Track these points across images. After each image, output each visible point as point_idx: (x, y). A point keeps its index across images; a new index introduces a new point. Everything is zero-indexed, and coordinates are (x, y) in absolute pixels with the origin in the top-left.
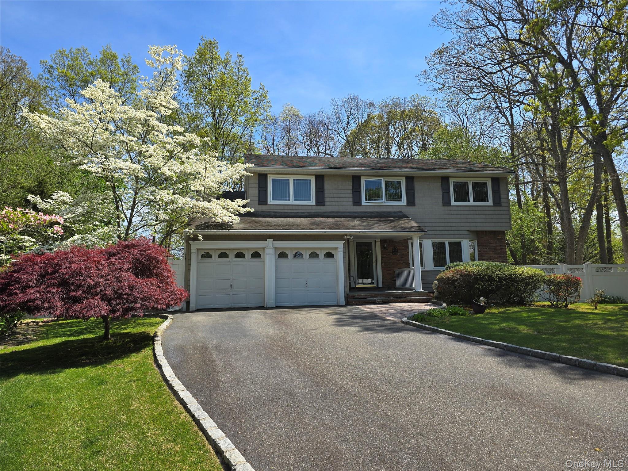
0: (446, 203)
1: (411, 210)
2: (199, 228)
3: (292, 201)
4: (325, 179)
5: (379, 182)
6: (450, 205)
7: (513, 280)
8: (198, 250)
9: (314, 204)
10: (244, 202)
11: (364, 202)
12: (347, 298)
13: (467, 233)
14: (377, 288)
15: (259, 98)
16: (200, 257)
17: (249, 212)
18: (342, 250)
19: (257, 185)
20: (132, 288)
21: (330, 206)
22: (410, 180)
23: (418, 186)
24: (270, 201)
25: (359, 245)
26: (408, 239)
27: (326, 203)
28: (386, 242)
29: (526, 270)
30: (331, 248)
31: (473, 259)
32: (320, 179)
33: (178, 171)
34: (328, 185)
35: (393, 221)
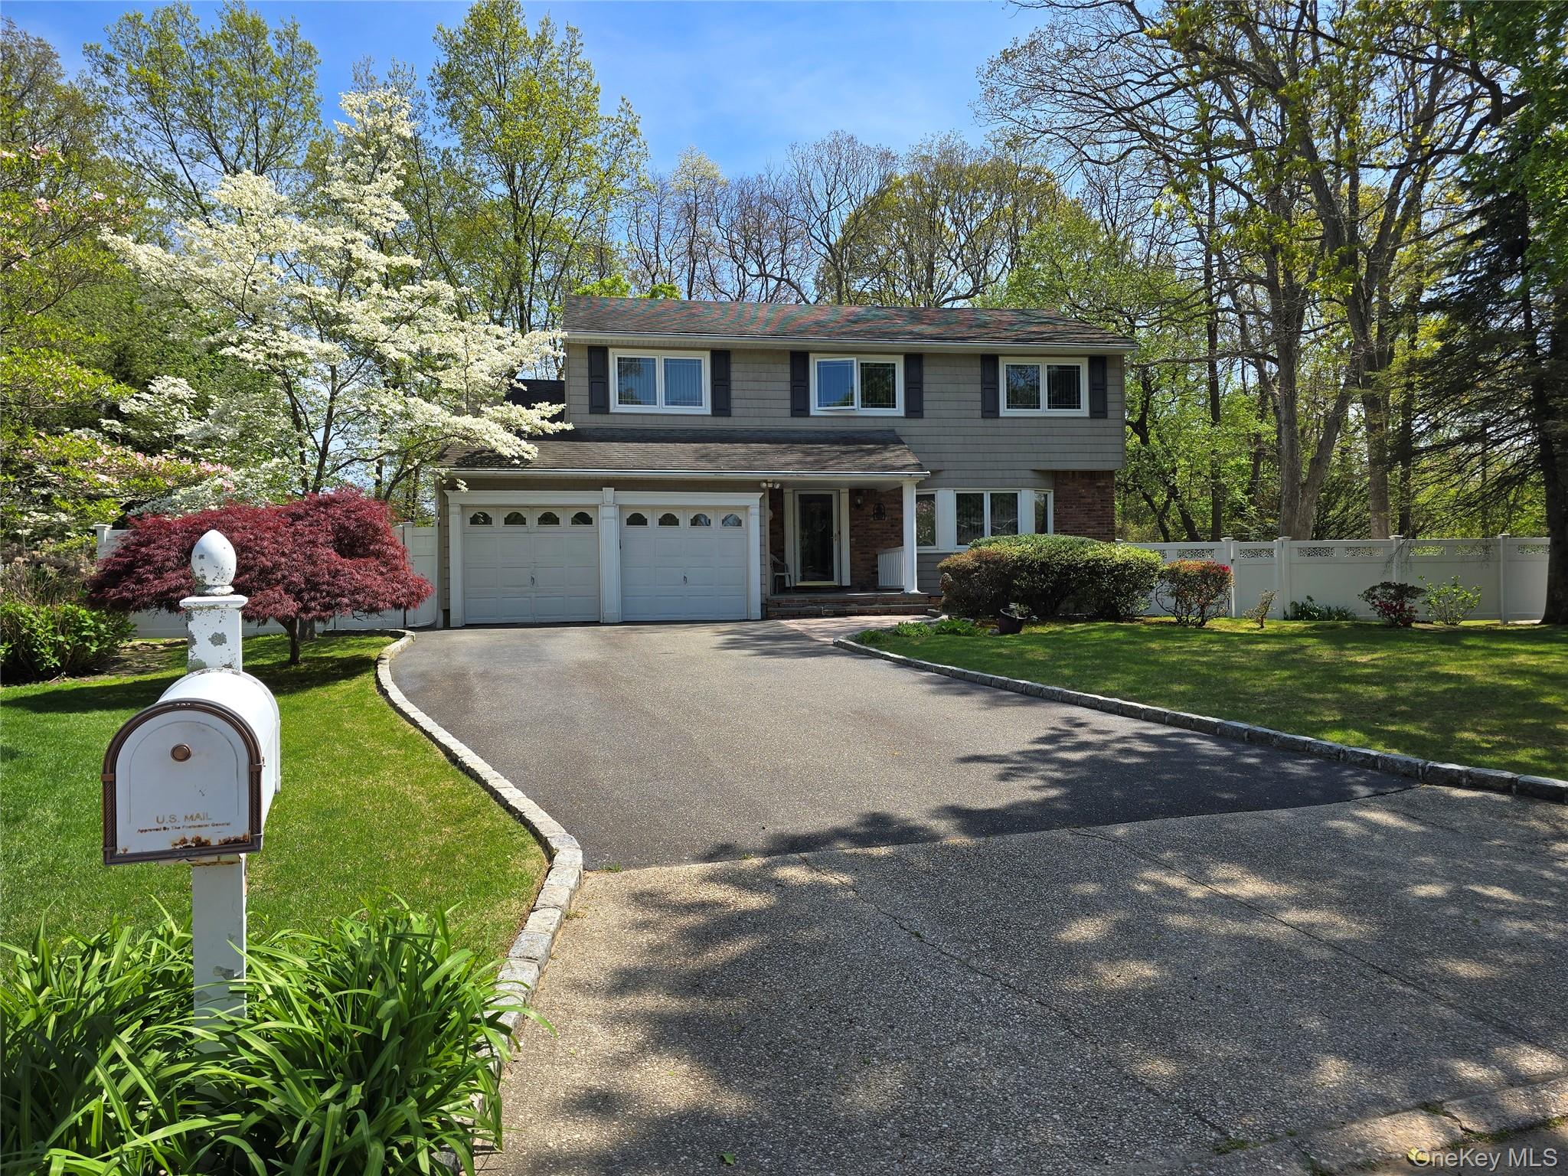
0: (990, 410)
1: (911, 427)
2: (463, 462)
3: (661, 407)
4: (733, 358)
5: (847, 368)
6: (997, 416)
8: (463, 507)
9: (709, 412)
10: (556, 409)
11: (815, 409)
12: (765, 606)
13: (1031, 475)
14: (841, 589)
15: (618, 136)
16: (468, 521)
17: (563, 431)
18: (758, 510)
19: (585, 372)
21: (741, 419)
22: (914, 360)
23: (931, 376)
24: (615, 406)
25: (806, 500)
27: (734, 412)
28: (860, 494)
30: (736, 508)
31: (1041, 528)
32: (721, 358)
34: (738, 372)
35: (870, 452)
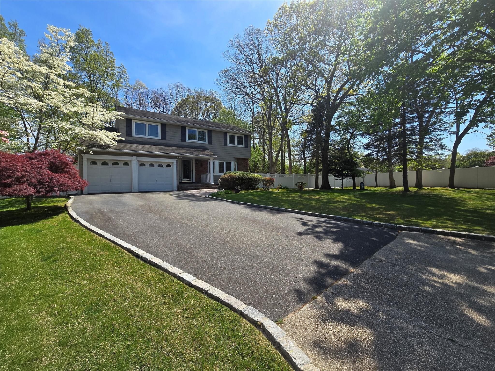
0: (226, 144)
1: (209, 146)
3: (147, 136)
4: (167, 126)
5: (195, 131)
6: (227, 146)
7: (251, 179)
8: (88, 159)
9: (160, 139)
10: (118, 134)
11: (187, 140)
12: (178, 187)
13: (234, 159)
14: (193, 183)
15: (120, 73)
16: (89, 163)
17: (122, 140)
18: (176, 163)
19: (125, 125)
20: (51, 179)
21: (168, 141)
22: (210, 132)
23: (213, 135)
24: (134, 135)
25: (184, 162)
26: (208, 160)
27: (167, 139)
28: (198, 161)
29: (256, 175)
30: (170, 162)
31: (235, 170)
32: (164, 126)
33: (73, 111)
34: (168, 130)
35: (202, 151)
